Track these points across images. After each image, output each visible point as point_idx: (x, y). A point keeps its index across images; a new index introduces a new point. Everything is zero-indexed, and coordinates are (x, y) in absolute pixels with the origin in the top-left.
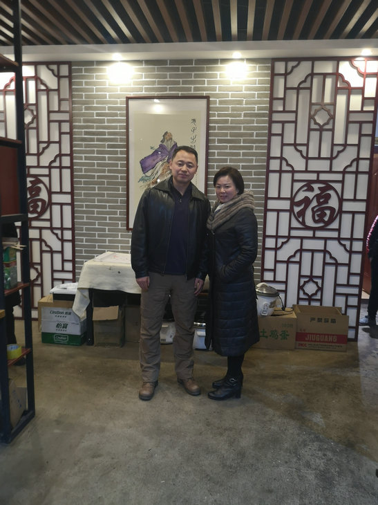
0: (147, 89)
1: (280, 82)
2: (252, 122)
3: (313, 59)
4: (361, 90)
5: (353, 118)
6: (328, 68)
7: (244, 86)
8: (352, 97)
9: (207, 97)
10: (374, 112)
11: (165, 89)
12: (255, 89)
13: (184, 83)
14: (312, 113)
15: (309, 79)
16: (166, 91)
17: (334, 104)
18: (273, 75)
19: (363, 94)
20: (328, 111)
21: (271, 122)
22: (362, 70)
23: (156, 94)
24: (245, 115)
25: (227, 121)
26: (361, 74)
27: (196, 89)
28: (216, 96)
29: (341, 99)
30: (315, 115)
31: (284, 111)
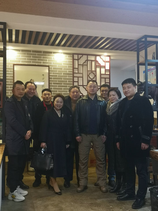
0: (22, 61)
1: (76, 62)
2: (67, 76)
3: (88, 55)
4: (104, 67)
5: (102, 76)
6: (93, 58)
7: (63, 63)
8: (102, 69)
9: (48, 66)
10: (110, 75)
11: (30, 62)
12: (67, 64)
13: (38, 60)
14: (88, 74)
15: (86, 62)
16: (31, 63)
17: (96, 71)
18: (73, 59)
19: (105, 68)
20: (94, 74)
21: (74, 77)
22: (104, 60)
23: (26, 63)
24: (64, 74)
25: (56, 76)
26: (104, 61)
27: (43, 63)
28: (52, 66)
29: (98, 70)
30: (89, 75)
31: (78, 73)
